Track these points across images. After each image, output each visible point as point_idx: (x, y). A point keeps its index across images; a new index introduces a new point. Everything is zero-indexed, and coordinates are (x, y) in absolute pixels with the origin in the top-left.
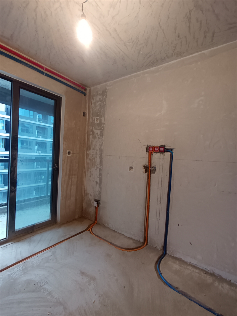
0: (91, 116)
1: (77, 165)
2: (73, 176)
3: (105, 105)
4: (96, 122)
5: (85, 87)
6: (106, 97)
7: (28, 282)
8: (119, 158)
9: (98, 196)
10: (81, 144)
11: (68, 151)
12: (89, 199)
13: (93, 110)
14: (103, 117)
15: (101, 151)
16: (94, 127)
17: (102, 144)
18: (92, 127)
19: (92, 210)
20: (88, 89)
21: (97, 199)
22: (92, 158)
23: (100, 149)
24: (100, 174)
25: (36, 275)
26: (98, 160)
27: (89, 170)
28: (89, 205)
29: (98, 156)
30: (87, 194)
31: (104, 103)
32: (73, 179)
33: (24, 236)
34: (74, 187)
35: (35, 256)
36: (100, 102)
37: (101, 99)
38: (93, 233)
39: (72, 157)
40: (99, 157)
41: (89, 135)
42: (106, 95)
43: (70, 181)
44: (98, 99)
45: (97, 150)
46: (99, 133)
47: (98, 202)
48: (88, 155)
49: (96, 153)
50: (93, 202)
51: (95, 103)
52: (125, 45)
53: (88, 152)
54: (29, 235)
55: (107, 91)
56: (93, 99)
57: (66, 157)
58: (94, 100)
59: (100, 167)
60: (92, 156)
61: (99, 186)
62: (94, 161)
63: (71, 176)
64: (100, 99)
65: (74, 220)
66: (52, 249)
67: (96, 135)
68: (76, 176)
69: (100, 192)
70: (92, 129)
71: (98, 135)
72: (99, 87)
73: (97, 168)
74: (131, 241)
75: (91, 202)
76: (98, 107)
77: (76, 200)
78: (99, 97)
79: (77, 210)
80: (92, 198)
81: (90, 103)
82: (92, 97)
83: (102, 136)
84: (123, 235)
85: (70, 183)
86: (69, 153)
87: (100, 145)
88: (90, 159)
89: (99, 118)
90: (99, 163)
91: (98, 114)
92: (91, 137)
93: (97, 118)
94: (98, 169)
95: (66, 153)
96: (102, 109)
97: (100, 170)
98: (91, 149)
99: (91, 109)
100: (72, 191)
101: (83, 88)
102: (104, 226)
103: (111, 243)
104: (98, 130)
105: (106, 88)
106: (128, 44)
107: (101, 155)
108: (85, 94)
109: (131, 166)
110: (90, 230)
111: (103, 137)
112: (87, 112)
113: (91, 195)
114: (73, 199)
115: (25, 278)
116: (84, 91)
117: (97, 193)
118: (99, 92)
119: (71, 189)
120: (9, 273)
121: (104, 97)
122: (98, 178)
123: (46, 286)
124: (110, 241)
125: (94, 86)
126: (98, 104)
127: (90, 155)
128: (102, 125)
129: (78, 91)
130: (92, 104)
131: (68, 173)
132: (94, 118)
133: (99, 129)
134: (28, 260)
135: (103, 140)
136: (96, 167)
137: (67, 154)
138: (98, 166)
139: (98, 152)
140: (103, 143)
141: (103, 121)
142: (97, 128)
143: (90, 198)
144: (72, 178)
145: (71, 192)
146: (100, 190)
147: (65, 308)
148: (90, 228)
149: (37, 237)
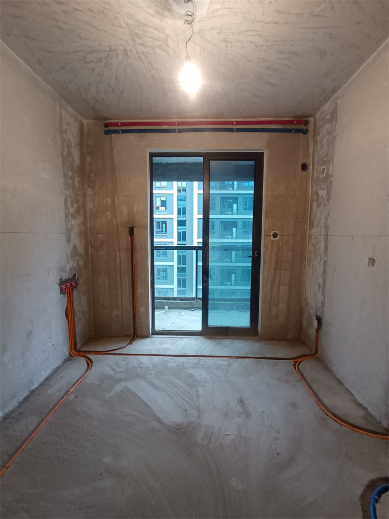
0: (316, 166)
1: (290, 254)
2: (283, 272)
3: (335, 137)
4: (321, 176)
5: (305, 119)
6: (336, 122)
7: (191, 376)
8: (352, 240)
9: (321, 310)
10: (297, 219)
11: (272, 233)
12: (310, 313)
13: (318, 155)
14: (331, 163)
15: (327, 227)
16: (319, 186)
17: (328, 216)
18: (317, 187)
19: (312, 332)
20: (311, 119)
21: (319, 315)
22: (315, 242)
23: (325, 224)
24: (325, 272)
25: (200, 374)
26: (322, 245)
27: (311, 263)
28: (310, 323)
29: (322, 238)
30: (307, 304)
31: (333, 134)
32: (283, 275)
33: (217, 335)
34: (284, 290)
35: (212, 358)
36: (327, 136)
37: (329, 129)
38: (298, 368)
39: (281, 242)
40: (324, 239)
41: (313, 201)
42: (337, 119)
43: (278, 279)
44: (325, 132)
45: (321, 228)
46: (325, 196)
47: (319, 320)
48: (310, 236)
49: (321, 233)
50: (313, 320)
51: (321, 141)
52: (315, 16)
53: (310, 233)
54: (221, 337)
55: (337, 109)
56: (319, 134)
57: (270, 241)
58: (321, 135)
59: (324, 259)
60: (316, 239)
61: (322, 293)
62: (317, 247)
63: (279, 272)
64: (327, 129)
65: (285, 339)
66: (231, 360)
67: (322, 200)
68: (289, 272)
69: (323, 305)
70: (317, 189)
71: (323, 200)
72: (327, 107)
73: (321, 259)
74: (361, 413)
75: (312, 319)
76: (325, 147)
77: (289, 309)
78: (327, 126)
79: (290, 326)
80: (312, 312)
81: (315, 142)
82: (318, 131)
83: (328, 200)
84: (352, 395)
85: (277, 282)
86: (275, 236)
87: (325, 217)
88: (313, 245)
89: (325, 166)
90: (323, 251)
91: (325, 159)
92: (315, 204)
93: (323, 167)
94: (322, 262)
95: (270, 236)
96: (330, 149)
97: (325, 262)
98: (315, 227)
99: (316, 154)
100: (280, 295)
101: (299, 122)
102: (325, 366)
103: (315, 395)
104: (324, 189)
105: (337, 104)
106: (318, 9)
107: (327, 235)
108: (305, 132)
109: (371, 255)
110: (297, 362)
111: (330, 201)
112: (310, 162)
113: (312, 307)
114: (282, 307)
115: (191, 371)
116: (303, 127)
117: (320, 305)
118: (327, 118)
119: (279, 291)
120: (184, 360)
121: (334, 123)
122: (322, 278)
123: (200, 389)
124: (315, 390)
125: (319, 110)
126: (325, 140)
127: (313, 237)
128: (330, 180)
129: (290, 131)
130: (317, 145)
131: (273, 265)
132: (319, 168)
133: (325, 187)
134: (204, 358)
135: (330, 208)
136: (319, 258)
137: (272, 237)
138: (322, 257)
139: (323, 231)
140: (329, 212)
141: (330, 172)
142: (322, 187)
143: (311, 311)
144: (281, 274)
145: (278, 295)
146: (323, 300)
147: (199, 417)
148: (299, 360)
149: (227, 342)
